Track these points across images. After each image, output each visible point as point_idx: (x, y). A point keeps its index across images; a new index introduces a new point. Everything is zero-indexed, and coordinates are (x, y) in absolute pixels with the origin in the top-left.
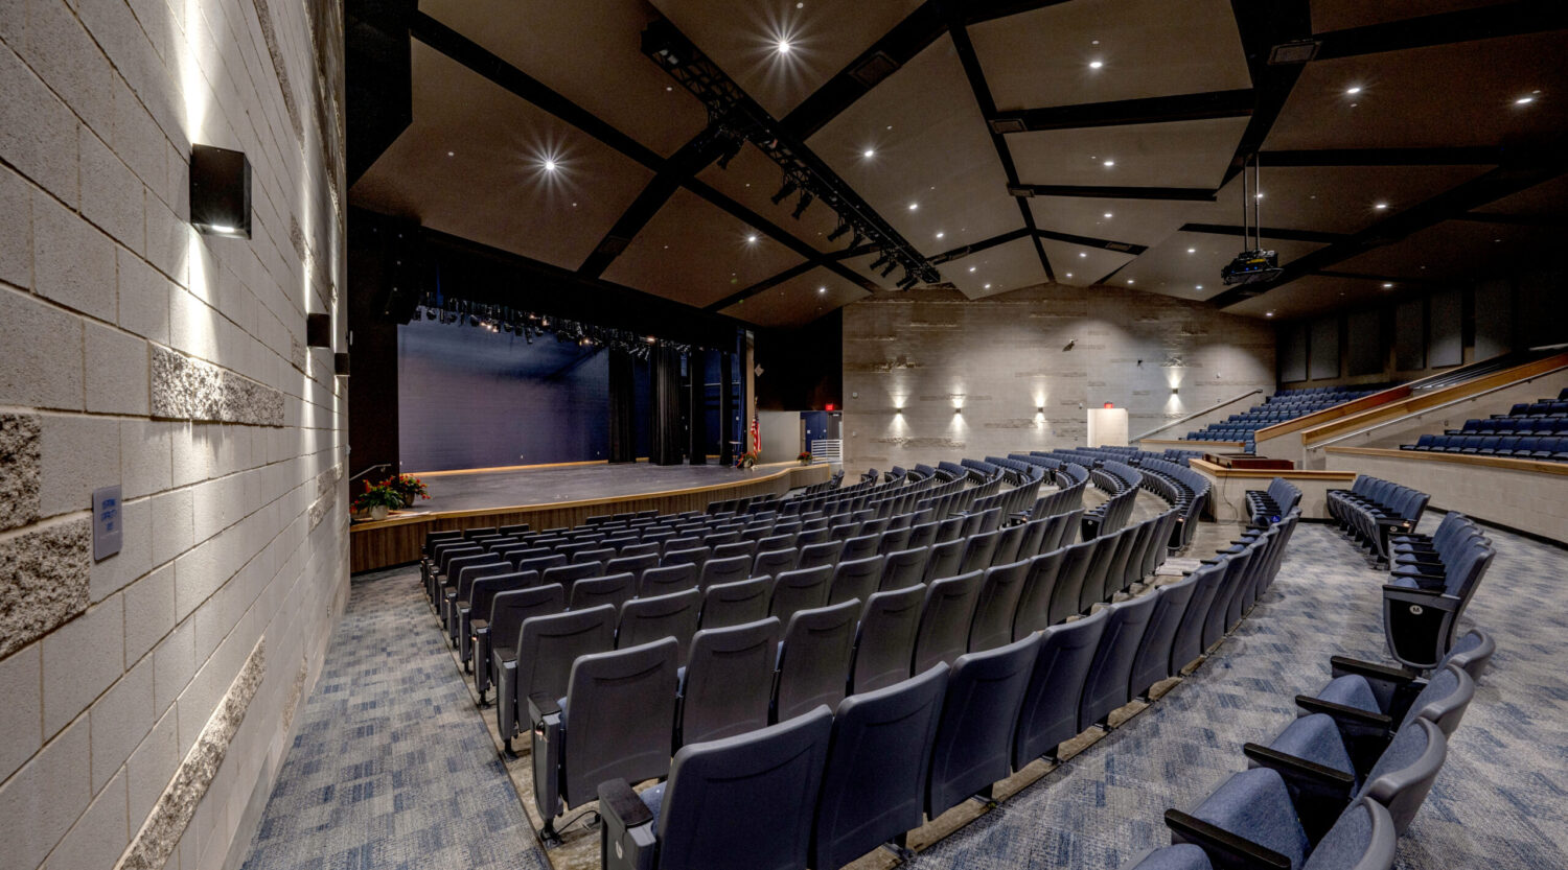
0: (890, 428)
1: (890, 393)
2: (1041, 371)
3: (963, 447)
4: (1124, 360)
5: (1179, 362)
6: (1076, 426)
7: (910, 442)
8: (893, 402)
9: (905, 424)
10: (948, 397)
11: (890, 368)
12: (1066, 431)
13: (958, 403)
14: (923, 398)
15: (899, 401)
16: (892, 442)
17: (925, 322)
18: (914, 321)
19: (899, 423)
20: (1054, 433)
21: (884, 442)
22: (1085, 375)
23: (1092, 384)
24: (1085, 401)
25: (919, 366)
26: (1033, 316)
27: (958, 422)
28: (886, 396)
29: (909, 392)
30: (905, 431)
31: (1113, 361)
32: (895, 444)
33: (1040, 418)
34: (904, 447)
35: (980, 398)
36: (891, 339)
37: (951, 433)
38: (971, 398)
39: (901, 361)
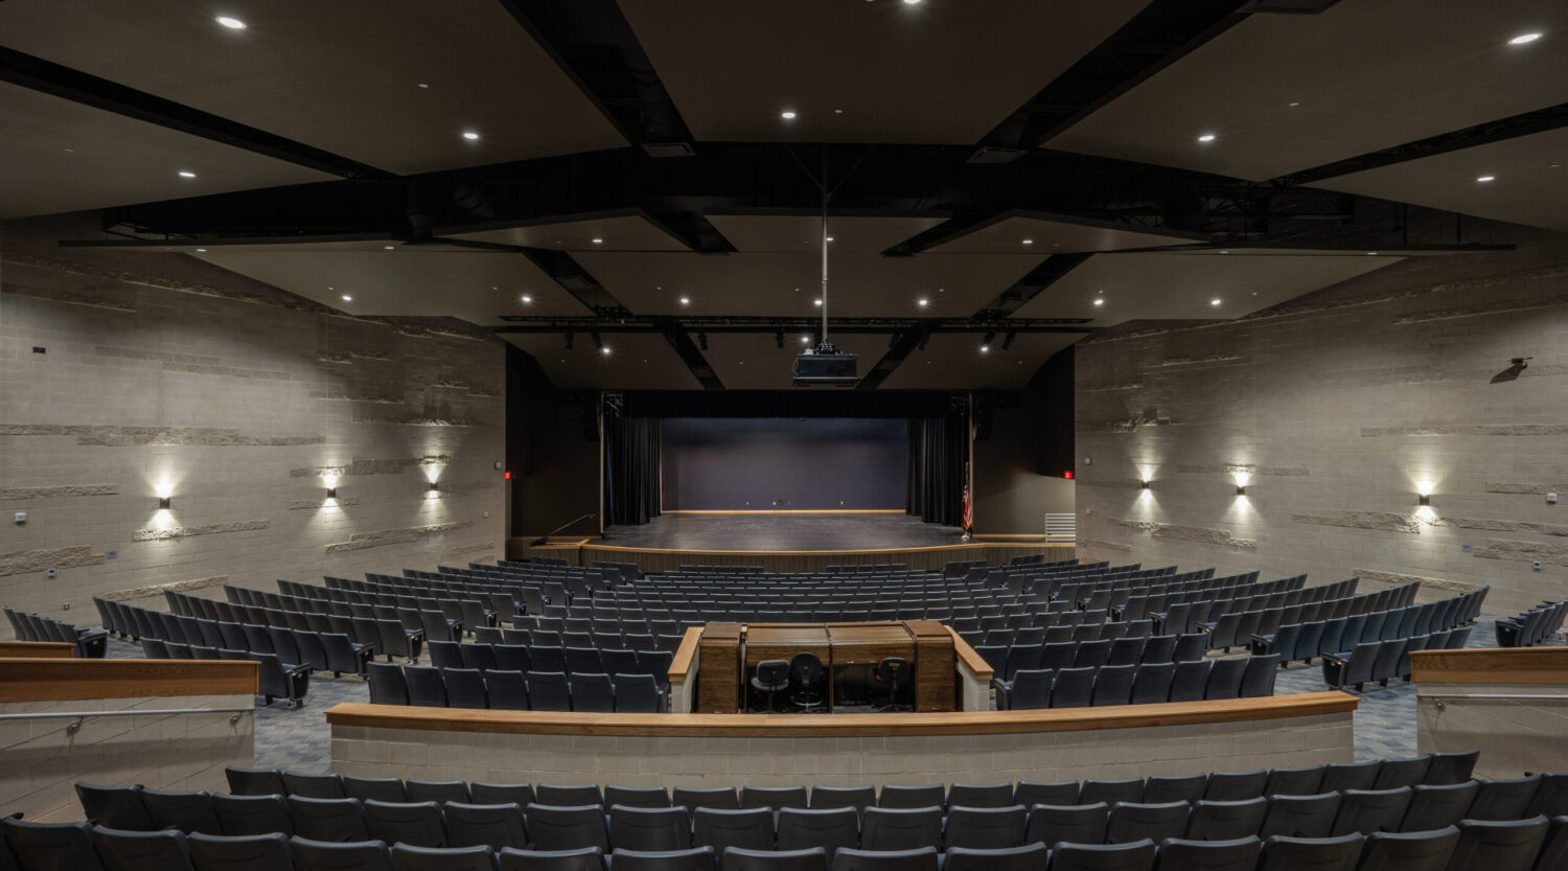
0: (1135, 508)
1: (1135, 460)
2: (1426, 425)
3: (1252, 548)
7: (1162, 530)
8: (1137, 472)
9: (1156, 503)
10: (1226, 467)
11: (1134, 425)
12: (1504, 548)
13: (1242, 478)
14: (1183, 469)
15: (1147, 473)
16: (1137, 528)
17: (1185, 357)
18: (1168, 359)
19: (1146, 499)
20: (1466, 547)
21: (1125, 525)
25: (1176, 421)
26: (1405, 322)
27: (1242, 507)
28: (1128, 464)
29: (1160, 460)
30: (1156, 514)
32: (1141, 530)
33: (1425, 516)
34: (1153, 536)
35: (1285, 472)
36: (1135, 386)
37: (1230, 524)
38: (1262, 471)
39: (1150, 415)
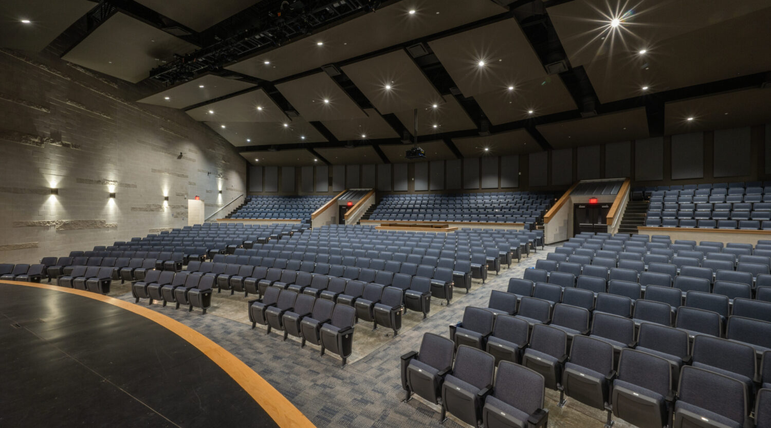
0: (42, 210)
1: (43, 171)
2: (167, 171)
3: (115, 227)
4: (203, 171)
5: (221, 176)
6: (183, 210)
7: (65, 225)
8: (46, 182)
9: (60, 206)
10: (102, 182)
11: (42, 142)
12: (178, 214)
13: (111, 188)
14: (80, 181)
15: (53, 181)
16: (45, 226)
17: (83, 105)
18: (72, 101)
19: (53, 202)
20: (173, 215)
21: (33, 225)
22: (187, 177)
23: (190, 183)
24: (187, 194)
25: (75, 146)
26: (162, 129)
27: (111, 204)
28: (37, 174)
29: (64, 173)
30: (59, 213)
31: (199, 171)
32: (48, 228)
33: (165, 204)
34: (58, 231)
36: (44, 110)
37: (106, 215)
38: (122, 185)
39: (56, 137)
